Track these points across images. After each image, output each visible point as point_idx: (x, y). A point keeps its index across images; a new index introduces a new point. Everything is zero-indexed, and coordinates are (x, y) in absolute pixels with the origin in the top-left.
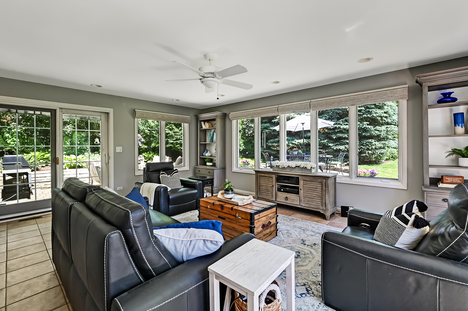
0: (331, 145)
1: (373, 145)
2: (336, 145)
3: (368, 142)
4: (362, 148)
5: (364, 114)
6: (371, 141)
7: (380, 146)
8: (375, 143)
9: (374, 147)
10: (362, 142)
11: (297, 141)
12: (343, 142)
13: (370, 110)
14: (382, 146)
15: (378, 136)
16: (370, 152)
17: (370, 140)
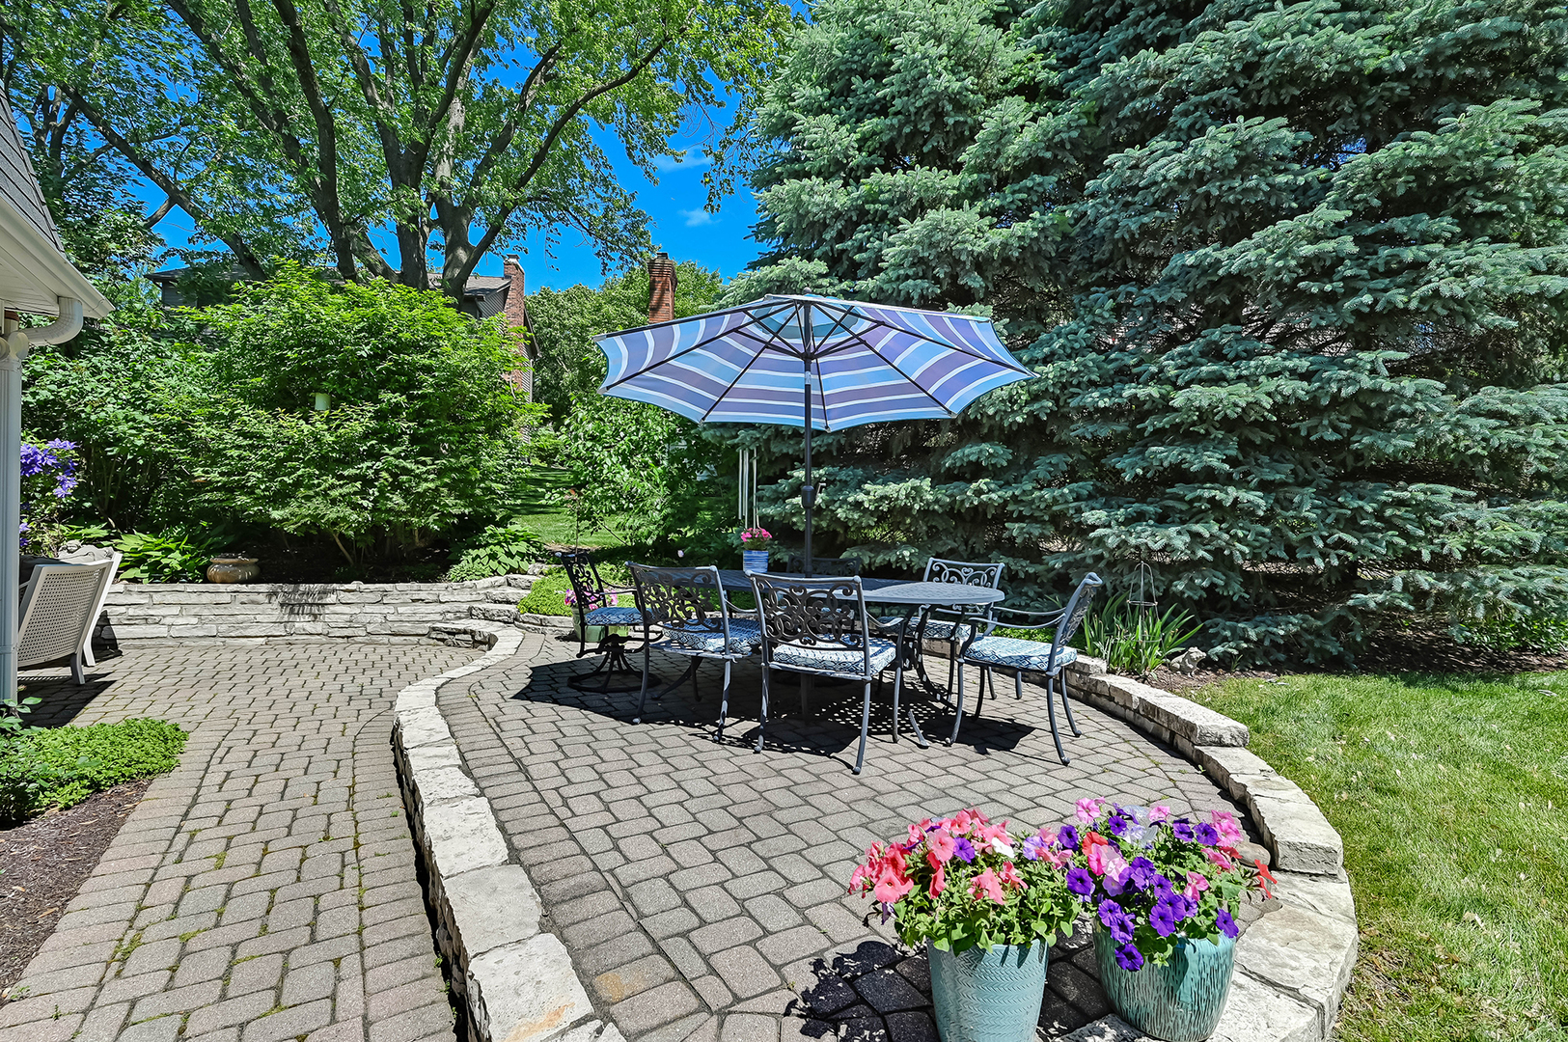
0: (1092, 516)
1: (1453, 528)
2: (1130, 521)
3: (1400, 503)
4: (1348, 547)
5: (1351, 292)
6: (1421, 497)
7: (1510, 533)
8: (1468, 511)
9: (1454, 545)
10: (1341, 506)
11: (878, 490)
12: (1181, 499)
13: (1409, 254)
14: (1536, 537)
15: (1505, 462)
16: (1424, 580)
17: (1416, 491)
